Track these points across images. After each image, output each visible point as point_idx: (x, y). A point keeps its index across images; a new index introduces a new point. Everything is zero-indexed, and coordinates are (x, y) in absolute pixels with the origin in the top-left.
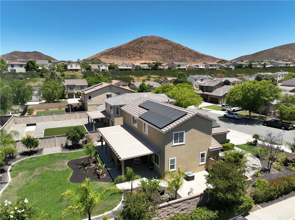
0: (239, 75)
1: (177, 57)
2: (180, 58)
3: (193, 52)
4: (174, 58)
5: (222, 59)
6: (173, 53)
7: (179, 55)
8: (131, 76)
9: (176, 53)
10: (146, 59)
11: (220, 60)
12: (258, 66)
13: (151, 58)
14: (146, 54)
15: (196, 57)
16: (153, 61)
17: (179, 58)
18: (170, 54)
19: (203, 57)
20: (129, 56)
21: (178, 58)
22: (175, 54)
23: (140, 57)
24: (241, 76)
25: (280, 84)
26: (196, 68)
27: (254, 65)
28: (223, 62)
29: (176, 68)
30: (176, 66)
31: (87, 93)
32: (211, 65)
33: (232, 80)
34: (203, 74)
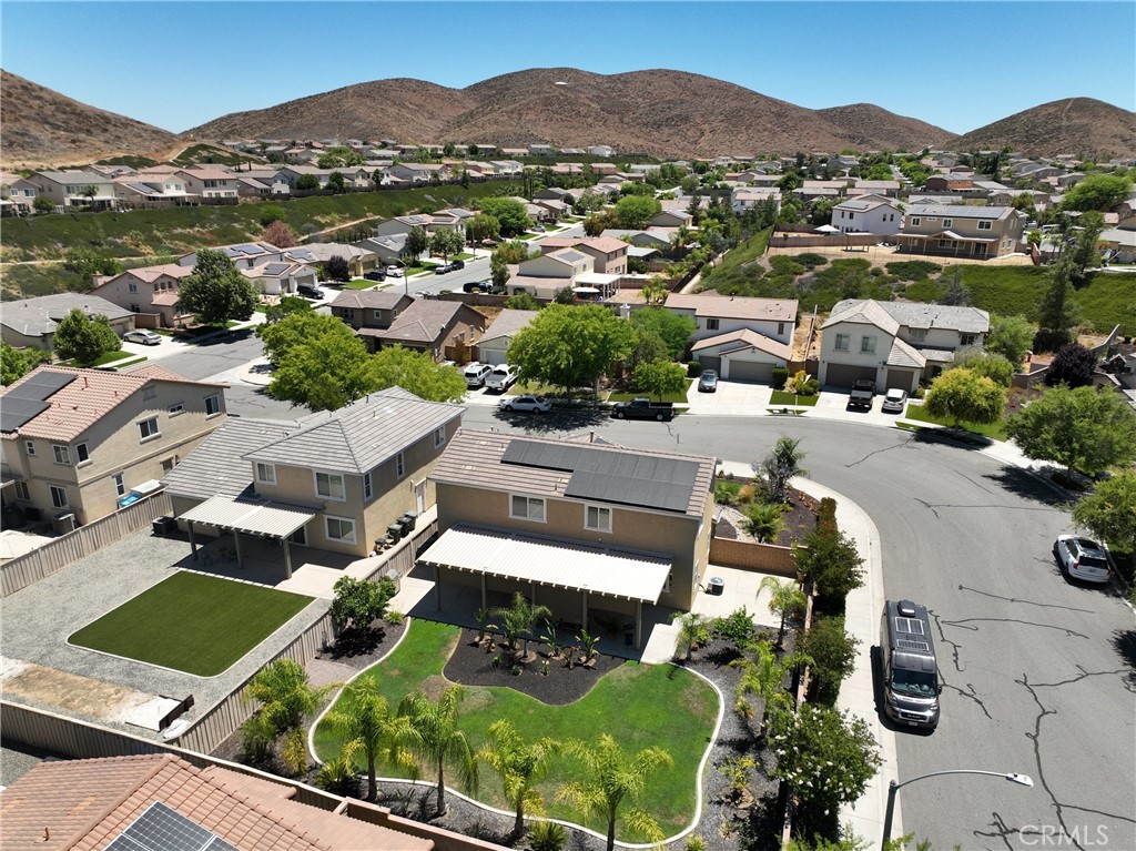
11: (191, 145)
12: (360, 182)
24: (332, 225)
25: (513, 269)
26: (154, 198)
27: (348, 176)
28: (205, 153)
29: (68, 203)
30: (64, 188)
31: (72, 437)
32: (210, 183)
33: (348, 252)
34: (203, 227)
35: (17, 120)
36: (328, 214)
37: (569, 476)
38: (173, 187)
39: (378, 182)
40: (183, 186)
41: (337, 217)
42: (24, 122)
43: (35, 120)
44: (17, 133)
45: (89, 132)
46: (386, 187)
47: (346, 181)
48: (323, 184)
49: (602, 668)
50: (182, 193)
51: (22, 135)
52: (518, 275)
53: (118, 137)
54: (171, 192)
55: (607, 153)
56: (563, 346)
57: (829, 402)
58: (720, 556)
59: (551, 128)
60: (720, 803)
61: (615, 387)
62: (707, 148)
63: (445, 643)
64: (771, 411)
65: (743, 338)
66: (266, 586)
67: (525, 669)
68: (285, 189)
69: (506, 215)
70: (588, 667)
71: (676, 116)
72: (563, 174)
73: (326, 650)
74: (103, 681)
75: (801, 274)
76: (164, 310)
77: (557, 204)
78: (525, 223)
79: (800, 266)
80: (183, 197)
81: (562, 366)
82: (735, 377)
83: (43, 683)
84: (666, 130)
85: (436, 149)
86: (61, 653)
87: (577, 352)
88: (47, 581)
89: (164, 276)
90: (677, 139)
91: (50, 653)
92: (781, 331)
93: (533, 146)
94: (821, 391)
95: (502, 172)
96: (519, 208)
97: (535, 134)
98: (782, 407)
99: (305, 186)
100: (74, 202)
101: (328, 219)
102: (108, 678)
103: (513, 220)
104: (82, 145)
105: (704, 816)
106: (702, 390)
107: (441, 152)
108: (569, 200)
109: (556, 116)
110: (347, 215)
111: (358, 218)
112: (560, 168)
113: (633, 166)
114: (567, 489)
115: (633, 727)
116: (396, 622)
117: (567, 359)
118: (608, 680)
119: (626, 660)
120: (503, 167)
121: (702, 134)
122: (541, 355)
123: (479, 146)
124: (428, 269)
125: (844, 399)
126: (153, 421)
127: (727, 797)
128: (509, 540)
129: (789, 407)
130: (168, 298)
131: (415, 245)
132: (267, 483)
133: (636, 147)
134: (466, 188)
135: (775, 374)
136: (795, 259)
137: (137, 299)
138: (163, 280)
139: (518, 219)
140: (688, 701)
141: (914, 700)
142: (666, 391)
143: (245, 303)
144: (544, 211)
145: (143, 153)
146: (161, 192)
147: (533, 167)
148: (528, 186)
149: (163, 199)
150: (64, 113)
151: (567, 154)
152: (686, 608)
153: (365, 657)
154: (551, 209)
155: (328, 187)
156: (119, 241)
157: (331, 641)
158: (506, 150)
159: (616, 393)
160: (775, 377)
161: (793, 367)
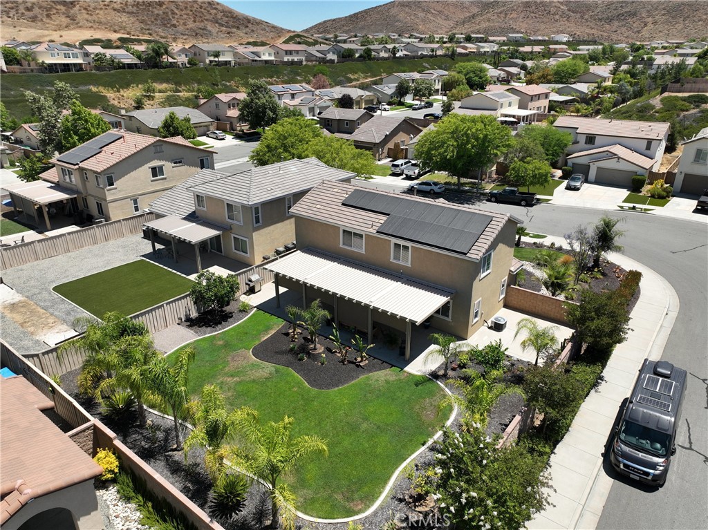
0: (352, 77)
1: (182, 22)
2: (191, 25)
3: (218, 7)
4: (174, 26)
5: (294, 32)
6: (167, 8)
7: (185, 16)
8: (94, 89)
9: (176, 11)
10: (90, 24)
11: (292, 34)
12: (383, 54)
13: (105, 24)
14: (85, 9)
15: (231, 23)
16: (115, 31)
17: (188, 27)
18: (161, 12)
19: (250, 25)
20: (30, 14)
21: (185, 24)
22: (173, 13)
23: (68, 19)
24: (357, 80)
25: (457, 104)
26: (256, 61)
27: (374, 50)
28: (298, 40)
29: (207, 62)
30: (206, 53)
31: (102, 169)
32: (289, 53)
33: (355, 93)
34: (278, 78)
35: (202, 21)
36: (356, 73)
37: (385, 218)
38: (267, 54)
39: (394, 54)
40: (273, 54)
41: (362, 75)
42: (206, 22)
43: (211, 21)
44: (201, 29)
45: (238, 28)
46: (400, 57)
47: (373, 53)
48: (357, 55)
49: (371, 369)
50: (272, 58)
51: (203, 29)
52: (460, 107)
53: (253, 31)
54: (266, 57)
55: (565, 40)
56: (452, 142)
57: (679, 205)
58: (514, 302)
59: (527, 23)
60: (401, 500)
61: (499, 181)
62: (647, 36)
63: (267, 329)
64: (621, 207)
65: (611, 151)
66: (183, 275)
67: (309, 358)
68: (335, 57)
69: (471, 75)
70: (358, 366)
71: (626, 12)
72: (527, 53)
73: (188, 319)
74: (52, 314)
75: (687, 111)
76: (232, 120)
77: (514, 70)
78: (486, 80)
79: (688, 104)
80: (272, 61)
81: (448, 157)
82: (599, 182)
83: (22, 310)
84: (616, 23)
85: (443, 38)
86: (45, 295)
87: (461, 147)
88: (69, 254)
89: (234, 99)
90: (624, 29)
91: (39, 293)
92: (648, 147)
93: (510, 35)
94: (673, 196)
95: (482, 50)
96: (482, 70)
97: (515, 27)
98: (631, 205)
99: (347, 56)
100: (211, 62)
101: (356, 76)
102: (56, 313)
103: (477, 79)
104: (233, 35)
105: (381, 508)
106: (569, 188)
107: (447, 40)
108: (524, 68)
109: (532, 15)
110: (369, 74)
111: (375, 77)
112: (527, 49)
113: (581, 47)
114: (380, 227)
115: (366, 419)
116: (244, 310)
117: (453, 152)
118: (368, 378)
119: (393, 366)
120: (483, 47)
121: (646, 25)
122: (436, 148)
123: (473, 36)
124: (408, 107)
125: (693, 204)
126: (161, 168)
127: (411, 497)
128: (336, 263)
129: (637, 206)
130: (234, 113)
131: (402, 90)
132: (201, 208)
133: (588, 35)
134: (453, 59)
135: (634, 180)
136: (684, 99)
137: (219, 113)
138: (234, 102)
139: (481, 78)
140: (423, 408)
141: (641, 455)
142: (532, 183)
143: (274, 116)
144: (503, 74)
145: (264, 39)
146: (260, 57)
147: (506, 48)
148: (496, 59)
149: (260, 61)
150: (227, 17)
151: (534, 41)
152: (464, 337)
153: (209, 329)
154: (509, 73)
155: (360, 56)
156: (228, 84)
157: (194, 314)
158: (491, 38)
159: (499, 185)
160: (634, 183)
161: (654, 177)
